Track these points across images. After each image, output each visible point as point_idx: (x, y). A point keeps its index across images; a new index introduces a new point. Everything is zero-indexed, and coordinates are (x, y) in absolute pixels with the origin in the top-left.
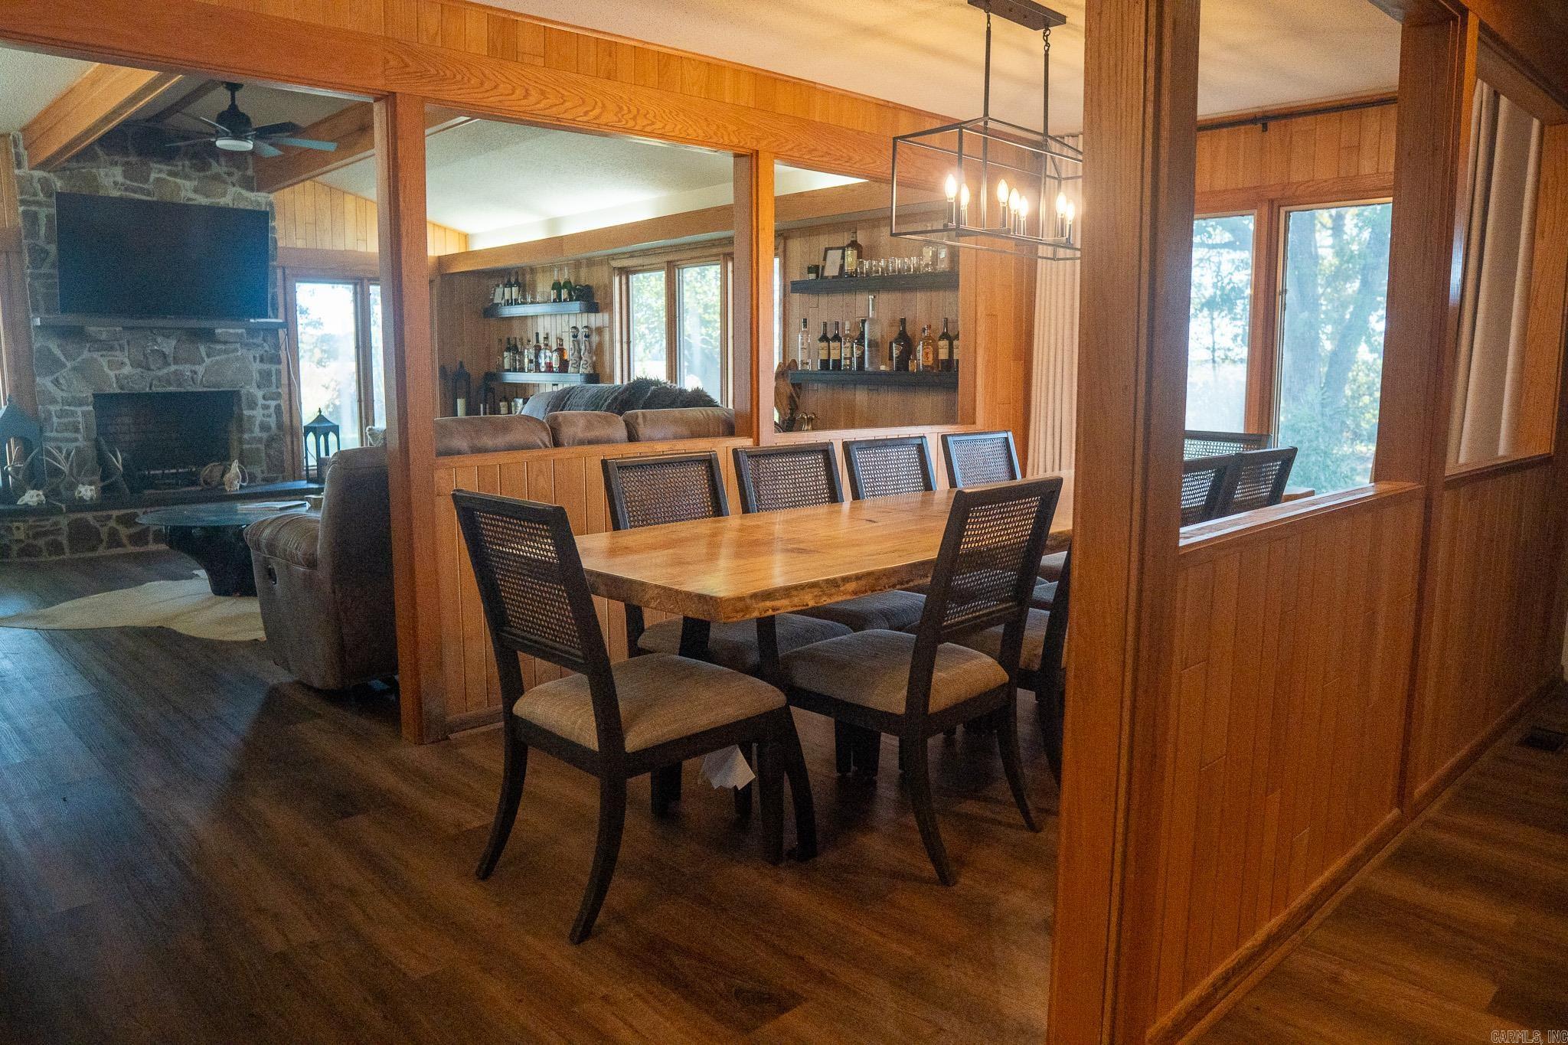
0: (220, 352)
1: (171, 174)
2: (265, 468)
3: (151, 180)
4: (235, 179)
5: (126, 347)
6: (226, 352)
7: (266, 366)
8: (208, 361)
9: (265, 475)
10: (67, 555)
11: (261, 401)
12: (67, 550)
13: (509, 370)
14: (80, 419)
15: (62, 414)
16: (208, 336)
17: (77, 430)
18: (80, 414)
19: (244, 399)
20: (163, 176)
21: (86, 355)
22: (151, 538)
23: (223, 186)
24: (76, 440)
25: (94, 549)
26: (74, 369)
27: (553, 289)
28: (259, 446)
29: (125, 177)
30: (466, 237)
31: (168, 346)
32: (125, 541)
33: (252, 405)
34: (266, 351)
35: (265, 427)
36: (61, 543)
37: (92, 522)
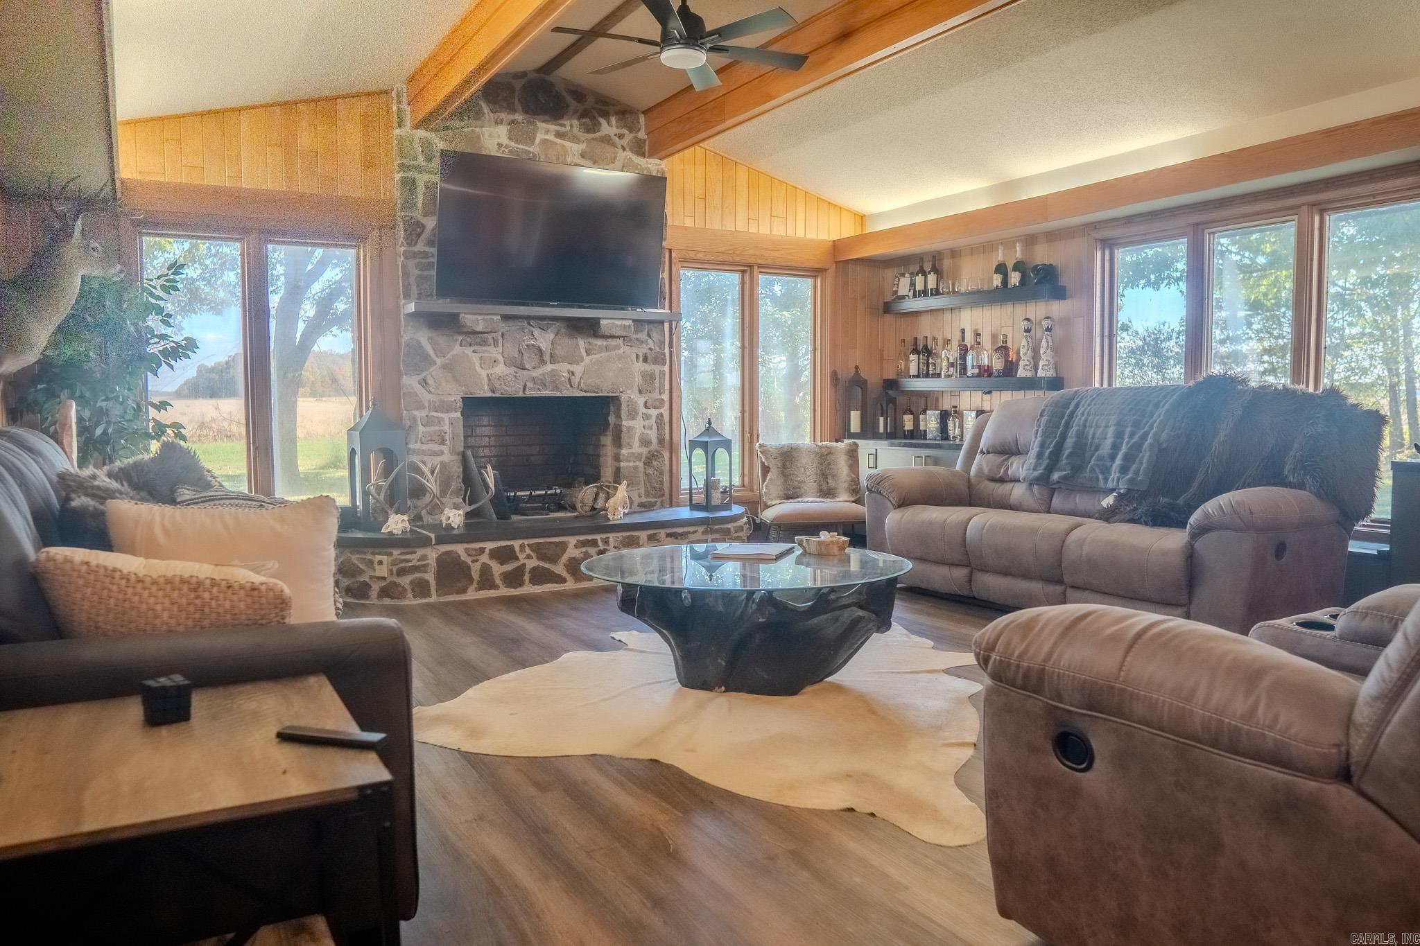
0: (601, 349)
1: (559, 135)
2: (642, 491)
3: (538, 140)
4: (625, 142)
5: (500, 341)
6: (607, 348)
7: (648, 367)
8: (587, 359)
9: (644, 500)
10: (434, 598)
11: (642, 410)
12: (433, 592)
13: (914, 377)
14: (446, 428)
15: (428, 422)
16: (590, 328)
17: (443, 442)
18: (447, 421)
19: (624, 407)
20: (551, 137)
21: (457, 350)
22: (527, 577)
23: (611, 149)
24: (442, 453)
25: (463, 591)
26: (445, 367)
27: (996, 272)
28: (637, 463)
29: (510, 138)
30: (862, 218)
31: (544, 339)
32: (498, 581)
33: (633, 415)
34: (651, 349)
35: (645, 442)
36: (427, 582)
37: (464, 557)
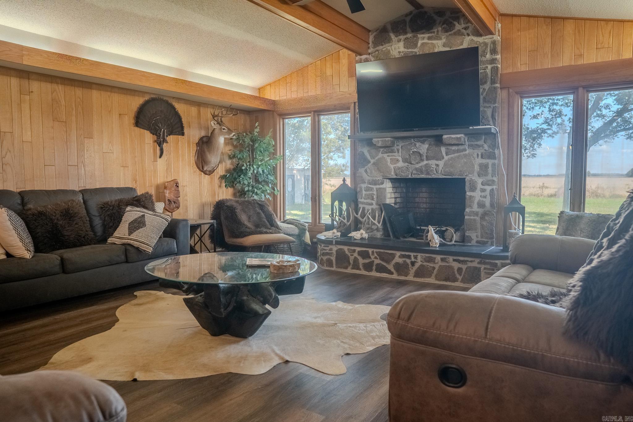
0: (454, 152)
1: (429, 38)
2: (479, 234)
3: (419, 44)
4: (469, 31)
5: (400, 150)
6: (458, 151)
7: (484, 161)
8: (446, 158)
9: (479, 239)
10: (334, 269)
11: (479, 186)
12: (334, 265)
14: (375, 193)
15: (367, 189)
16: (439, 140)
17: (373, 199)
18: (375, 189)
19: (467, 184)
20: (426, 41)
21: (380, 155)
22: (374, 268)
23: (460, 37)
24: (372, 204)
25: (346, 268)
26: (374, 164)
28: (476, 217)
29: (405, 48)
31: (424, 148)
32: (361, 267)
33: (473, 189)
34: (485, 150)
35: (481, 205)
36: (332, 260)
37: (347, 252)
